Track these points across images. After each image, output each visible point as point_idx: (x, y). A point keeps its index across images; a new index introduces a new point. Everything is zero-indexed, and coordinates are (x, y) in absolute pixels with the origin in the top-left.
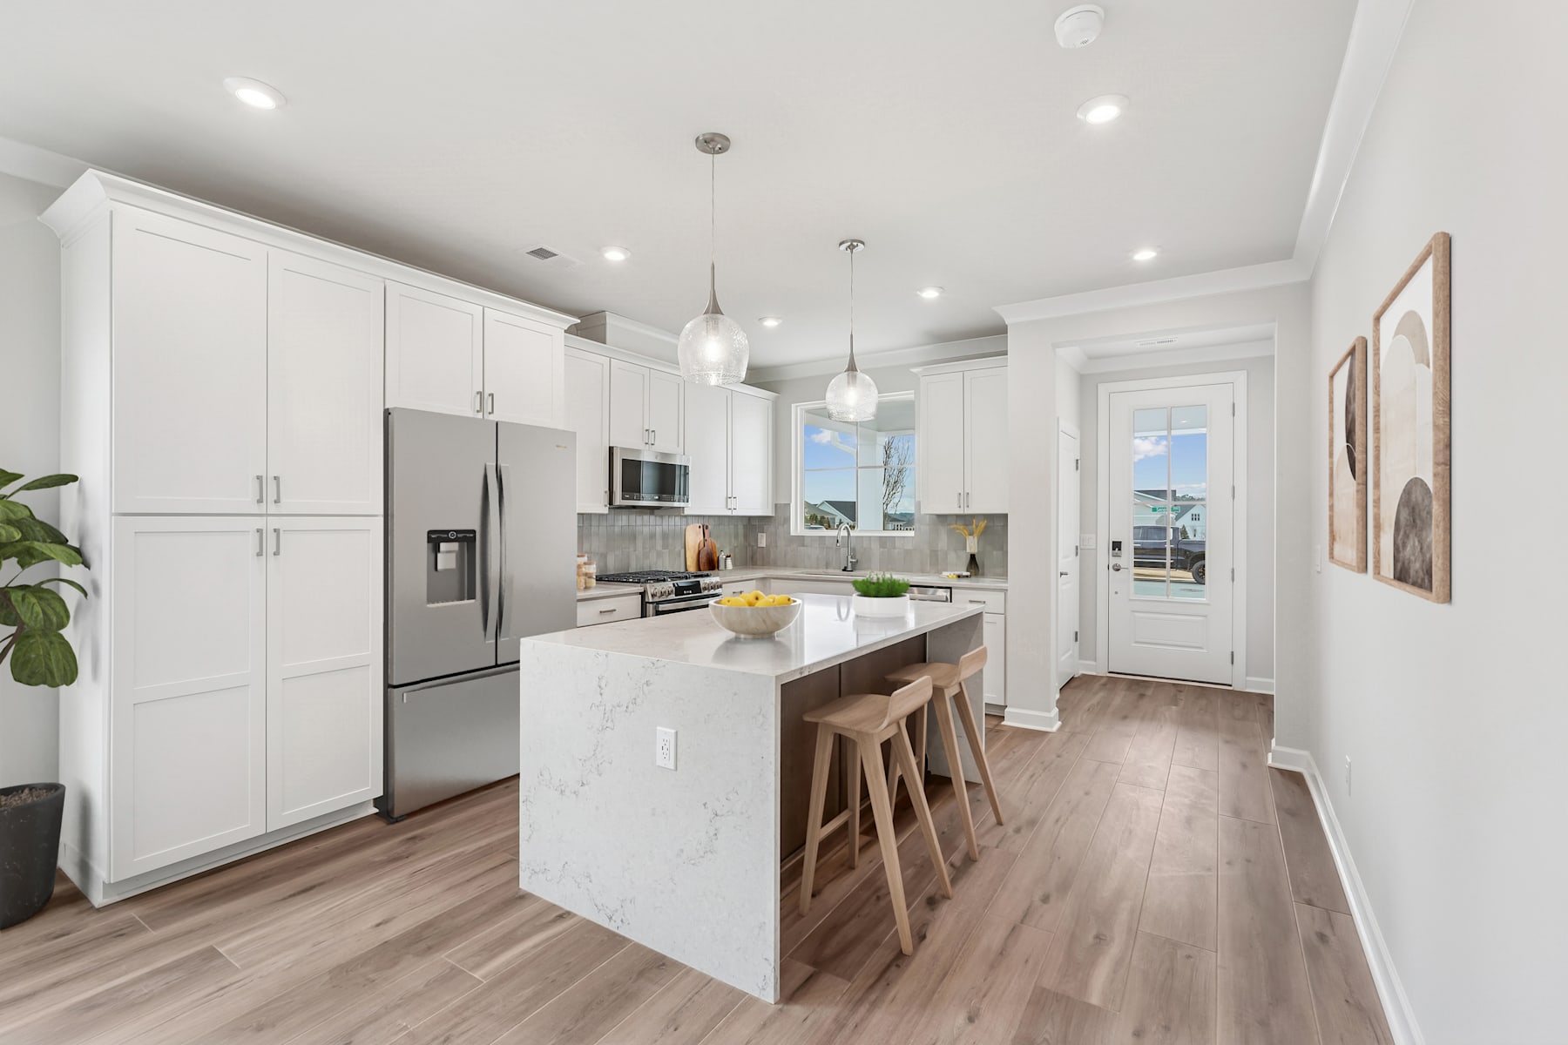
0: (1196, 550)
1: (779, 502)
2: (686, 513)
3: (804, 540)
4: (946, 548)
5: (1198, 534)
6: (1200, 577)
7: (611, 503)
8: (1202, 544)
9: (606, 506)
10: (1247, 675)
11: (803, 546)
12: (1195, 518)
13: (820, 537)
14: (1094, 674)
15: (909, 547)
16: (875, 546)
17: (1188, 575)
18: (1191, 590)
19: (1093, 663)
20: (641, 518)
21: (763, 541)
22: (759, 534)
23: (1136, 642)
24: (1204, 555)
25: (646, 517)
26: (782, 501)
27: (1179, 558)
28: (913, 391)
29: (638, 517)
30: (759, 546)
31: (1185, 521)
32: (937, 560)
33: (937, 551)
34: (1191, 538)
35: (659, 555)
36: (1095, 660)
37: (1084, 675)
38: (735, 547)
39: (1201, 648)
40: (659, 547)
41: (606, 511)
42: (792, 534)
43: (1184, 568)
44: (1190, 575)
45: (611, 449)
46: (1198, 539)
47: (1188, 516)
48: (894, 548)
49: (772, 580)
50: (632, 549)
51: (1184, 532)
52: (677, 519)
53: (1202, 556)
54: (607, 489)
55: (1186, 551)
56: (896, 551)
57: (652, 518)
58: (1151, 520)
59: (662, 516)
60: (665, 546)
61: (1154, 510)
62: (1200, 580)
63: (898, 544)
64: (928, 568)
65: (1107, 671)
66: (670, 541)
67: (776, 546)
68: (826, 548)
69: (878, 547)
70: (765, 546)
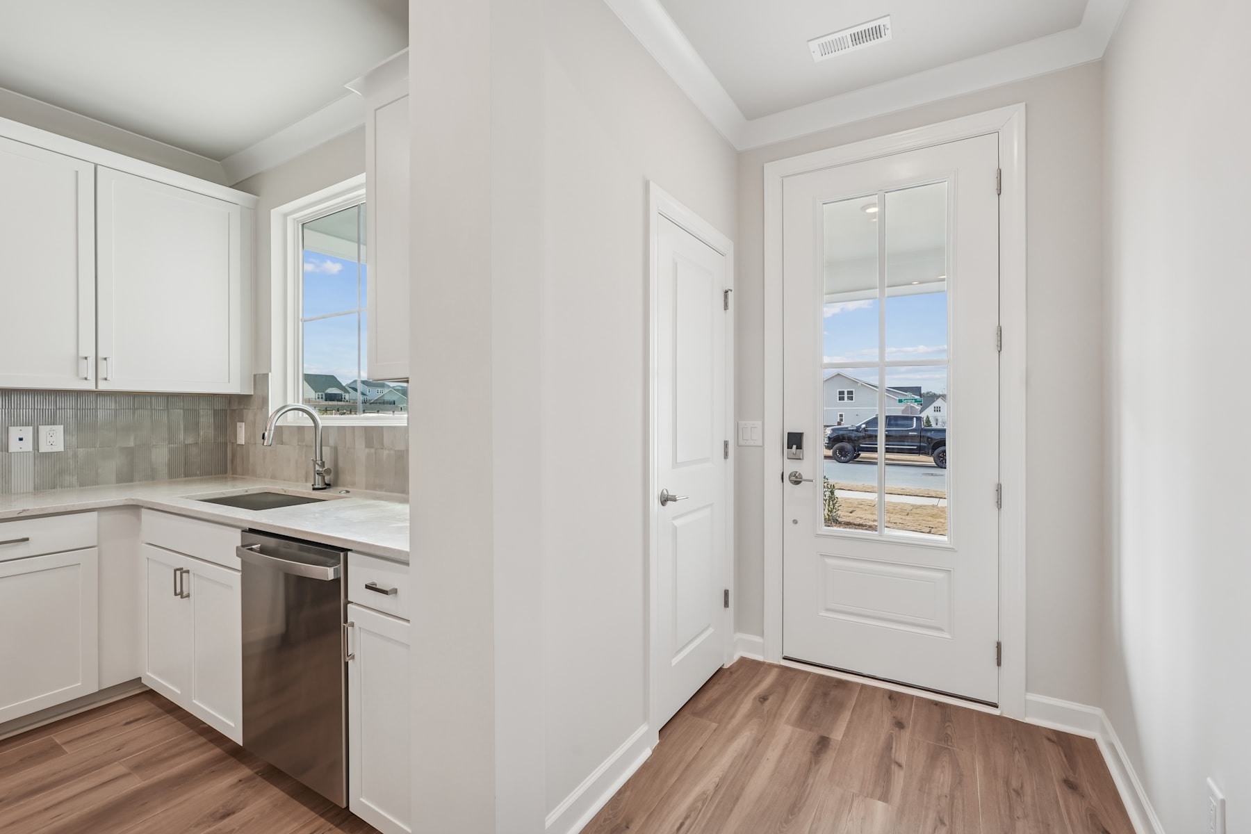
0: (938, 437)
5: (940, 423)
6: (941, 462)
8: (944, 431)
10: (1027, 690)
12: (938, 409)
14: (760, 658)
15: (401, 446)
16: (360, 445)
17: (930, 460)
18: (932, 475)
19: (758, 639)
21: (242, 434)
22: (239, 424)
23: (828, 610)
24: (945, 441)
26: (260, 370)
27: (922, 444)
30: (239, 442)
31: (929, 413)
34: (934, 426)
36: (762, 635)
37: (743, 661)
39: (940, 629)
42: (271, 423)
43: (926, 454)
44: (931, 459)
46: (939, 427)
47: (931, 408)
51: (928, 421)
53: (942, 443)
55: (928, 438)
58: (898, 410)
61: (900, 401)
62: (940, 464)
63: (387, 440)
65: (781, 656)
67: (255, 444)
68: (306, 446)
69: (364, 446)
70: (244, 443)
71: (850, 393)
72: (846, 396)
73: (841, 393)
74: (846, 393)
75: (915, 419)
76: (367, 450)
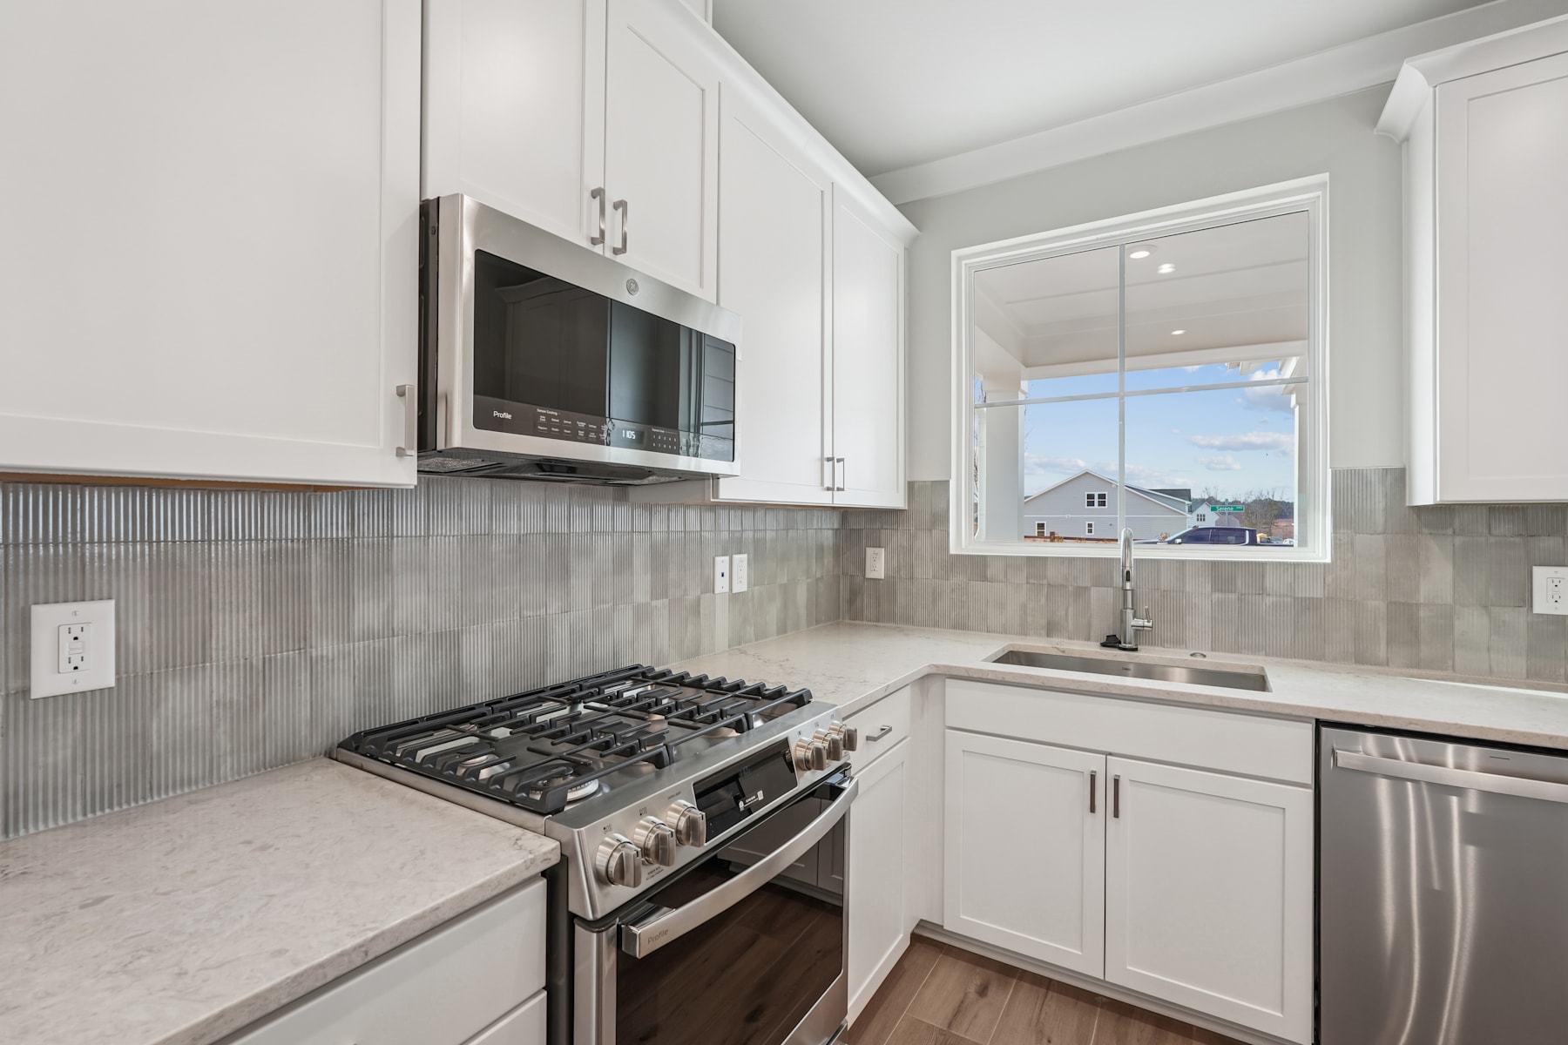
1: (914, 479)
2: (727, 492)
3: (985, 566)
4: (1449, 600)
7: (425, 439)
9: (400, 453)
11: (984, 578)
13: (1029, 559)
15: (1314, 590)
20: (587, 510)
21: (877, 564)
22: (870, 551)
25: (603, 511)
26: (927, 475)
28: (1325, 177)
29: (576, 510)
30: (869, 575)
32: (1415, 631)
33: (1418, 605)
35: (642, 615)
38: (817, 580)
40: (641, 594)
41: (404, 473)
42: (953, 551)
45: (429, 214)
48: (1262, 591)
49: (948, 681)
50: (554, 608)
52: (692, 515)
54: (411, 380)
56: (1269, 600)
57: (622, 512)
59: (649, 508)
60: (659, 590)
64: (1382, 652)
66: (673, 575)
67: (912, 578)
68: (1049, 585)
69: (1209, 588)
70: (883, 578)
71: (1102, 496)
72: (1096, 500)
73: (1090, 497)
74: (1096, 497)
75: (1247, 532)
76: (1217, 596)
